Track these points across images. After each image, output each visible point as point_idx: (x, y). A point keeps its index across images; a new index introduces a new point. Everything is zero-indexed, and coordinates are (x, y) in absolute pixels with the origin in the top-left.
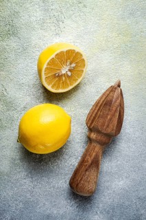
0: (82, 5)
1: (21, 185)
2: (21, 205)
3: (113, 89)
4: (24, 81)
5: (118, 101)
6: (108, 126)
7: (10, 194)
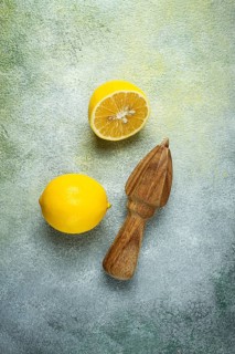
0: (105, 28)
1: (22, 251)
2: (21, 276)
3: (159, 149)
4: (29, 121)
5: (165, 165)
6: (151, 195)
7: (8, 261)
